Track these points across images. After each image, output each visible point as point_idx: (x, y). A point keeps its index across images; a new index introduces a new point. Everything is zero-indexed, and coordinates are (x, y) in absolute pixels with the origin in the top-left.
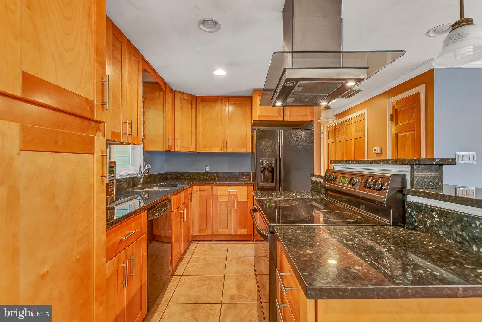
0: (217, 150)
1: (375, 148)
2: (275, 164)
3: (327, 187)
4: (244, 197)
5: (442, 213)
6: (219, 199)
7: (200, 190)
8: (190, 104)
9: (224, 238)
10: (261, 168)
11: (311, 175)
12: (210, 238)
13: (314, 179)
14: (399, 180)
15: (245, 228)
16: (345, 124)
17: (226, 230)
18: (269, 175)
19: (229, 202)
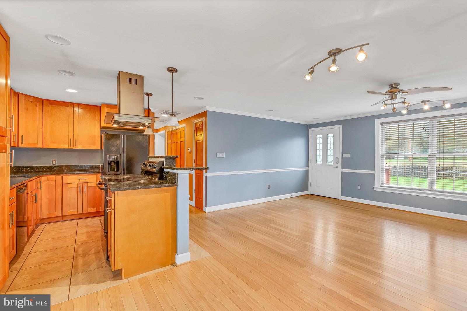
0: (66, 146)
1: (188, 148)
2: (120, 158)
3: (144, 170)
4: (93, 183)
6: (69, 187)
7: (48, 180)
8: (36, 106)
9: (74, 218)
10: (108, 161)
12: (58, 219)
14: (161, 163)
15: (94, 207)
16: (177, 131)
17: (76, 210)
18: (115, 166)
19: (79, 188)
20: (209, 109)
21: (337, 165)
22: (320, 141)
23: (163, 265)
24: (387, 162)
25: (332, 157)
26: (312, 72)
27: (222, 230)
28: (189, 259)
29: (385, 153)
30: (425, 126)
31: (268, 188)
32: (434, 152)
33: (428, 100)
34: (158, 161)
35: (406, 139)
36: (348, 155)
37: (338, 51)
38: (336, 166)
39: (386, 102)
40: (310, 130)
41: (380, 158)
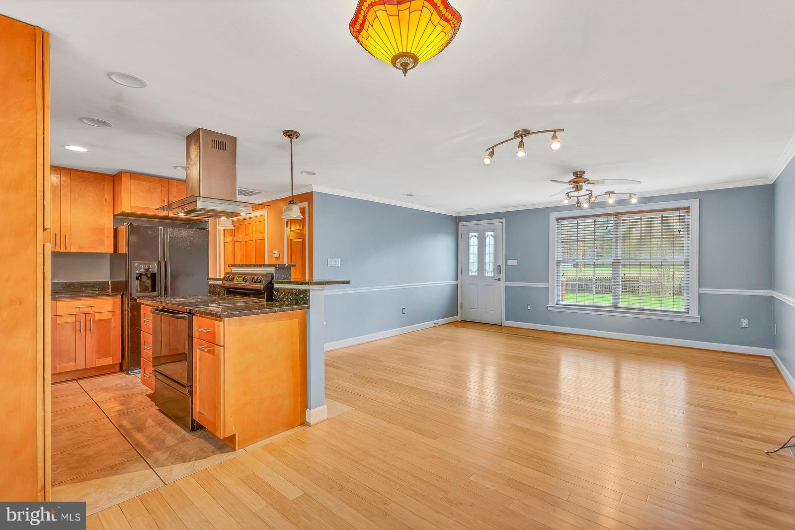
1: (274, 252)
2: (158, 268)
3: (226, 287)
4: (109, 313)
5: (290, 291)
6: (60, 321)
10: (136, 274)
11: (208, 279)
13: (211, 282)
14: (270, 276)
15: (107, 356)
16: (247, 222)
17: (73, 363)
18: (148, 283)
19: (78, 324)
20: (316, 189)
21: (500, 276)
22: (474, 241)
23: (290, 426)
24: (564, 272)
25: (492, 265)
26: (492, 154)
27: (351, 376)
28: (325, 416)
29: (562, 259)
30: (609, 225)
31: (403, 313)
32: (618, 258)
33: (614, 192)
34: (265, 273)
35: (586, 241)
36: (514, 262)
37: (527, 133)
38: (497, 278)
39: (570, 194)
40: (460, 224)
41: (556, 267)
